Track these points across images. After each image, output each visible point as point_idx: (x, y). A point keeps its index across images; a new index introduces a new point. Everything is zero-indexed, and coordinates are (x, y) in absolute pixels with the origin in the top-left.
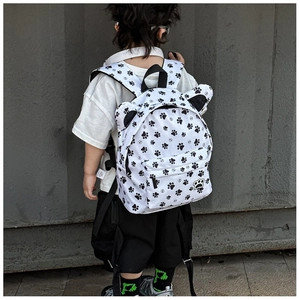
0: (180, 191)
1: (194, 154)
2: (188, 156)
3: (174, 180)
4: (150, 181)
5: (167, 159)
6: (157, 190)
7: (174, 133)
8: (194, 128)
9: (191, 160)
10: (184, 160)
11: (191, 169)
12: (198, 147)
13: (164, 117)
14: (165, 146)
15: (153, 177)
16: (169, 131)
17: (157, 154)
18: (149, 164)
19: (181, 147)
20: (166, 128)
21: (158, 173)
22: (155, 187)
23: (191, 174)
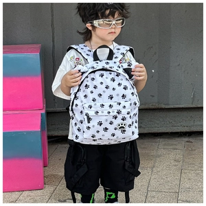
0: (106, 129)
1: (120, 104)
2: (115, 105)
3: (103, 119)
4: (86, 117)
5: (99, 105)
6: (90, 125)
7: (107, 87)
8: (122, 86)
9: (116, 108)
10: (111, 106)
11: (115, 114)
12: (125, 100)
13: (102, 76)
14: (100, 95)
15: (87, 115)
16: (104, 86)
17: (94, 100)
18: (87, 106)
19: (111, 97)
20: (102, 83)
21: (91, 113)
22: (89, 122)
23: (116, 118)
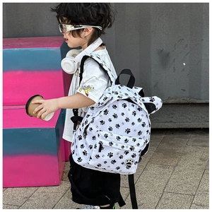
0: (115, 161)
1: (135, 140)
2: (130, 140)
3: (114, 152)
4: (98, 146)
5: (115, 136)
6: (100, 154)
7: (127, 120)
8: (142, 123)
9: (131, 143)
10: (126, 141)
11: (128, 149)
12: (139, 137)
13: (125, 106)
14: (118, 126)
15: (101, 144)
16: (124, 117)
17: (110, 129)
18: (102, 134)
19: (128, 131)
20: (123, 114)
21: (106, 143)
22: (100, 151)
23: (127, 153)
